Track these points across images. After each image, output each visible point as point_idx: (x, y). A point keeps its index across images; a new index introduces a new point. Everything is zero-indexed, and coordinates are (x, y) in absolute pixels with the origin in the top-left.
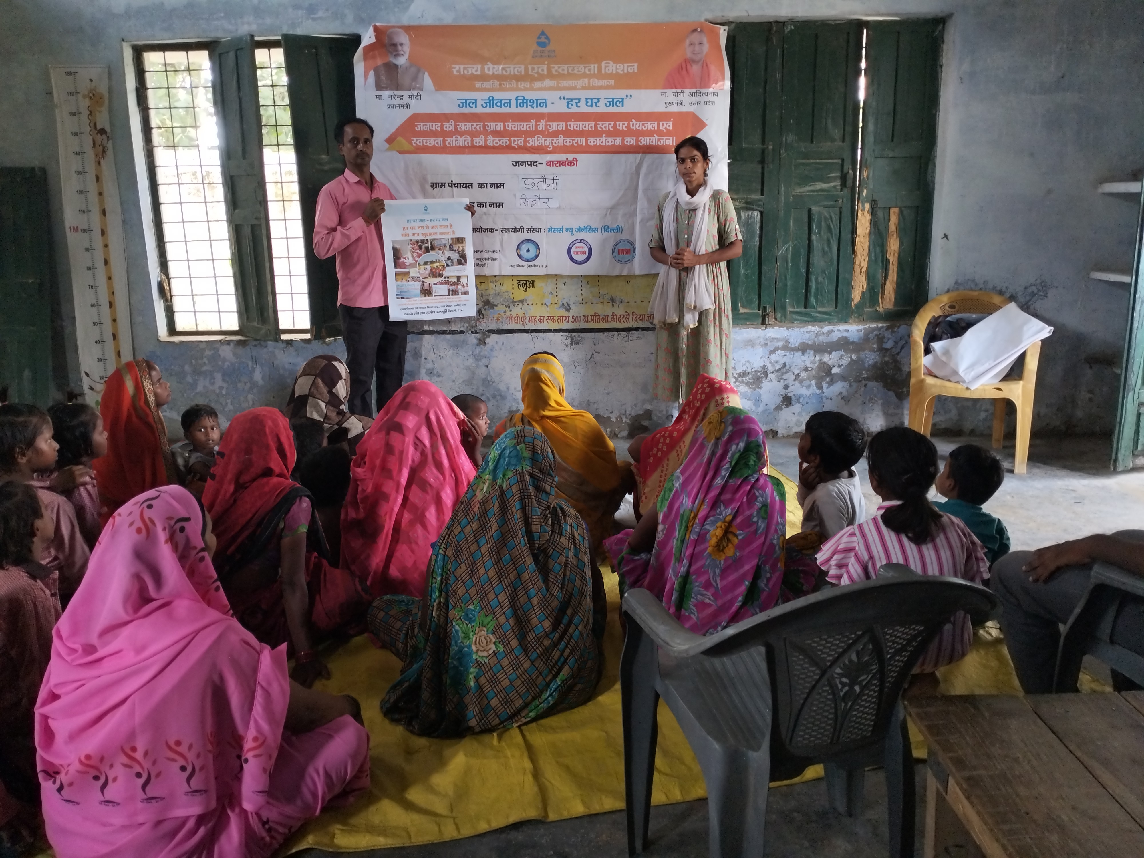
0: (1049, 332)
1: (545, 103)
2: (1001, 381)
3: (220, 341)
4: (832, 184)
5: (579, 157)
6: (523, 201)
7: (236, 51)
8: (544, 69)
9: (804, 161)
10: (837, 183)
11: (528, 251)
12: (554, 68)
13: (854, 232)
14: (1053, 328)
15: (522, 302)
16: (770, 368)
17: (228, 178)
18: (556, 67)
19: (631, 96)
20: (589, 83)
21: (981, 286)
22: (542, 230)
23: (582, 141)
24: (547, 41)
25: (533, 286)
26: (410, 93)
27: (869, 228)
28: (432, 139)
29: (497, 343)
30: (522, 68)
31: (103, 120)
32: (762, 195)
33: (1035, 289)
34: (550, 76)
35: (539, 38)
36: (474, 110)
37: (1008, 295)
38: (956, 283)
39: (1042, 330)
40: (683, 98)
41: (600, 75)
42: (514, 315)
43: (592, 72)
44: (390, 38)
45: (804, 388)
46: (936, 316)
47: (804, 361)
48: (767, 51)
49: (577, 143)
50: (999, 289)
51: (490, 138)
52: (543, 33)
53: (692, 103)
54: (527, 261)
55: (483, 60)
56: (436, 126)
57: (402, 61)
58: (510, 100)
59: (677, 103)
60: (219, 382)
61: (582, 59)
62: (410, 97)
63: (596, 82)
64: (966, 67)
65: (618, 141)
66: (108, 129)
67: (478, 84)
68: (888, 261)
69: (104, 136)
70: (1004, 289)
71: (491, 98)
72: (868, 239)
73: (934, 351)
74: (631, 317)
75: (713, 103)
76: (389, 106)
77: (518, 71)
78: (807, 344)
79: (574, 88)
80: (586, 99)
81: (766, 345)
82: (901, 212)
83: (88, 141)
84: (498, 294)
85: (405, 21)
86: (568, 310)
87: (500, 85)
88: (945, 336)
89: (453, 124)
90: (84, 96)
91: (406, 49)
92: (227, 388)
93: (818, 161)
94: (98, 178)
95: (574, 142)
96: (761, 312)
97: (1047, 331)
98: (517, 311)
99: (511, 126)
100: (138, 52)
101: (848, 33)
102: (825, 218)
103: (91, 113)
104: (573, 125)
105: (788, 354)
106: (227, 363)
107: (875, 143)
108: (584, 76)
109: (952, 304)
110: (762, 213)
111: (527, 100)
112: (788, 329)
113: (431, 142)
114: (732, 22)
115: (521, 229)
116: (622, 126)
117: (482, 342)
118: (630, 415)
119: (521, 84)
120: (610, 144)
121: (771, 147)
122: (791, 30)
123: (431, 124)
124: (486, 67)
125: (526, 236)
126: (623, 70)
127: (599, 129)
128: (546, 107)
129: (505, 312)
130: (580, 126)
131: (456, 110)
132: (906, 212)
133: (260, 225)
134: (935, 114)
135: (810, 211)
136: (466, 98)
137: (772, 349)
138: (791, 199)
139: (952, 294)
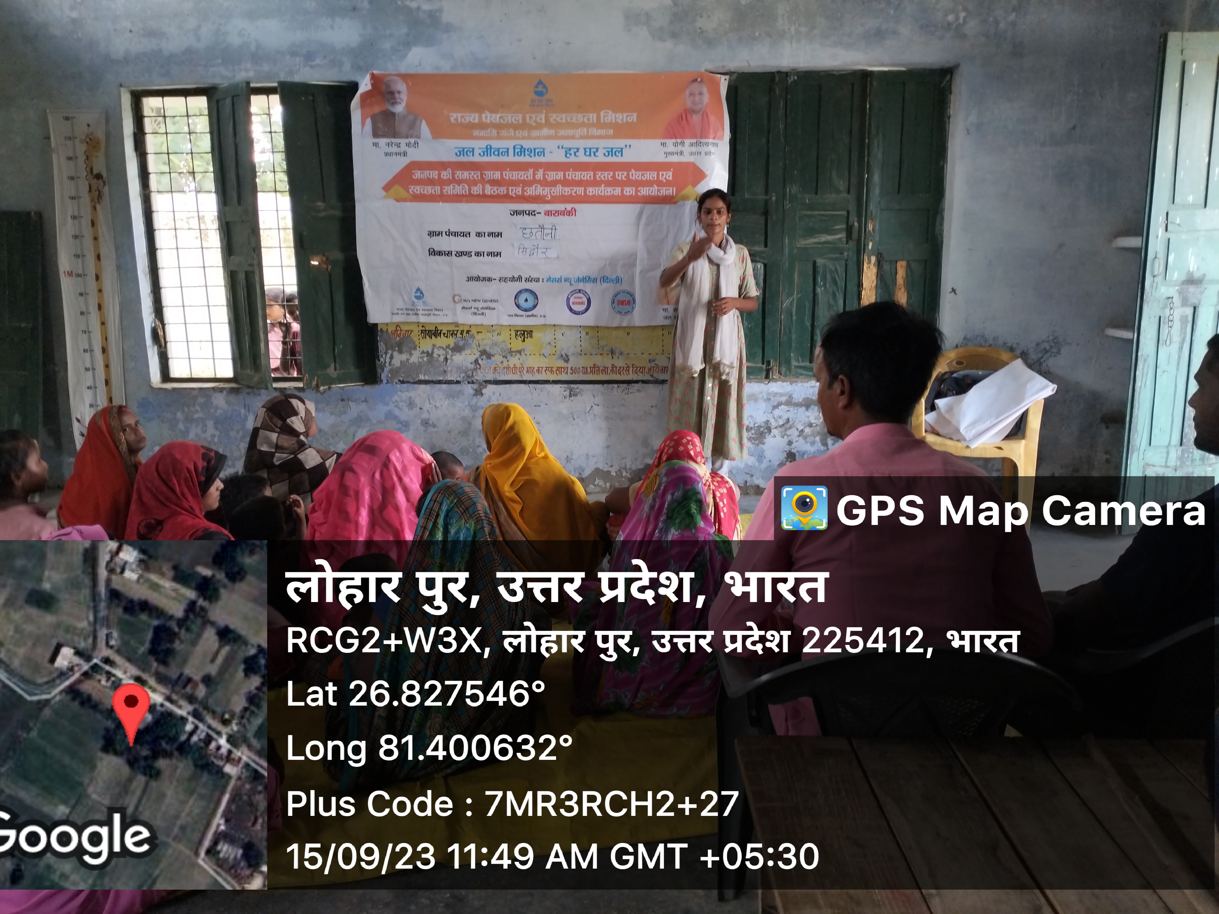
0: (1053, 390)
1: (543, 152)
2: (1004, 439)
3: (213, 388)
4: (838, 236)
5: (578, 207)
6: (521, 250)
7: (233, 98)
8: (541, 118)
9: (808, 213)
10: (843, 235)
11: (526, 300)
12: (552, 116)
13: (860, 285)
14: (1056, 386)
15: (520, 352)
16: (773, 424)
17: (224, 224)
18: (554, 116)
19: (630, 146)
20: (588, 132)
21: (991, 342)
22: (541, 280)
23: (580, 190)
24: (544, 90)
25: (531, 337)
26: (407, 141)
27: (875, 282)
28: (430, 188)
29: (494, 393)
30: (520, 117)
31: (100, 166)
32: (766, 246)
33: (1046, 346)
34: (548, 124)
35: (536, 87)
36: (471, 159)
37: (1018, 352)
38: (965, 338)
39: (1045, 387)
40: (683, 149)
41: (599, 125)
42: (512, 366)
43: (591, 121)
44: (388, 86)
45: (809, 444)
46: (943, 372)
47: (808, 417)
48: (770, 101)
49: (576, 192)
50: (1009, 345)
51: (488, 187)
52: (540, 82)
53: (692, 154)
54: (526, 310)
55: (480, 109)
56: (434, 174)
57: (399, 109)
58: (508, 149)
59: (677, 153)
60: (211, 429)
61: (580, 108)
62: (408, 145)
63: (595, 131)
64: (973, 118)
65: (618, 191)
66: (104, 174)
67: (476, 133)
69: (100, 181)
70: (1014, 346)
71: (489, 147)
72: (874, 292)
73: (938, 407)
74: (631, 369)
75: (713, 153)
76: (387, 154)
77: (515, 120)
78: (811, 399)
79: (573, 137)
80: (585, 149)
81: (769, 399)
82: (909, 266)
83: (84, 186)
84: (495, 344)
85: (403, 70)
86: (567, 360)
87: (498, 133)
88: (950, 393)
89: (451, 172)
90: (82, 141)
91: (404, 97)
92: (219, 436)
93: (822, 212)
94: (93, 224)
95: (573, 192)
96: (764, 366)
97: (1050, 389)
98: (514, 361)
99: (509, 175)
100: (137, 97)
101: (853, 85)
102: (831, 271)
103: (87, 158)
104: (572, 175)
105: (791, 409)
106: (219, 411)
107: (881, 194)
108: (583, 125)
109: (960, 360)
110: (764, 266)
111: (525, 149)
112: (791, 384)
113: (429, 190)
114: (734, 73)
115: (520, 278)
116: (621, 176)
117: (478, 393)
118: (630, 469)
119: (519, 133)
120: (609, 194)
121: (774, 198)
122: (794, 80)
123: (428, 172)
124: (483, 116)
125: (523, 285)
126: (623, 120)
127: (598, 178)
128: (544, 156)
129: (502, 362)
130: (578, 175)
131: (453, 159)
132: (914, 266)
133: (253, 272)
134: (943, 167)
135: (814, 263)
136: (464, 146)
137: (775, 404)
138: (795, 251)
139: (960, 350)
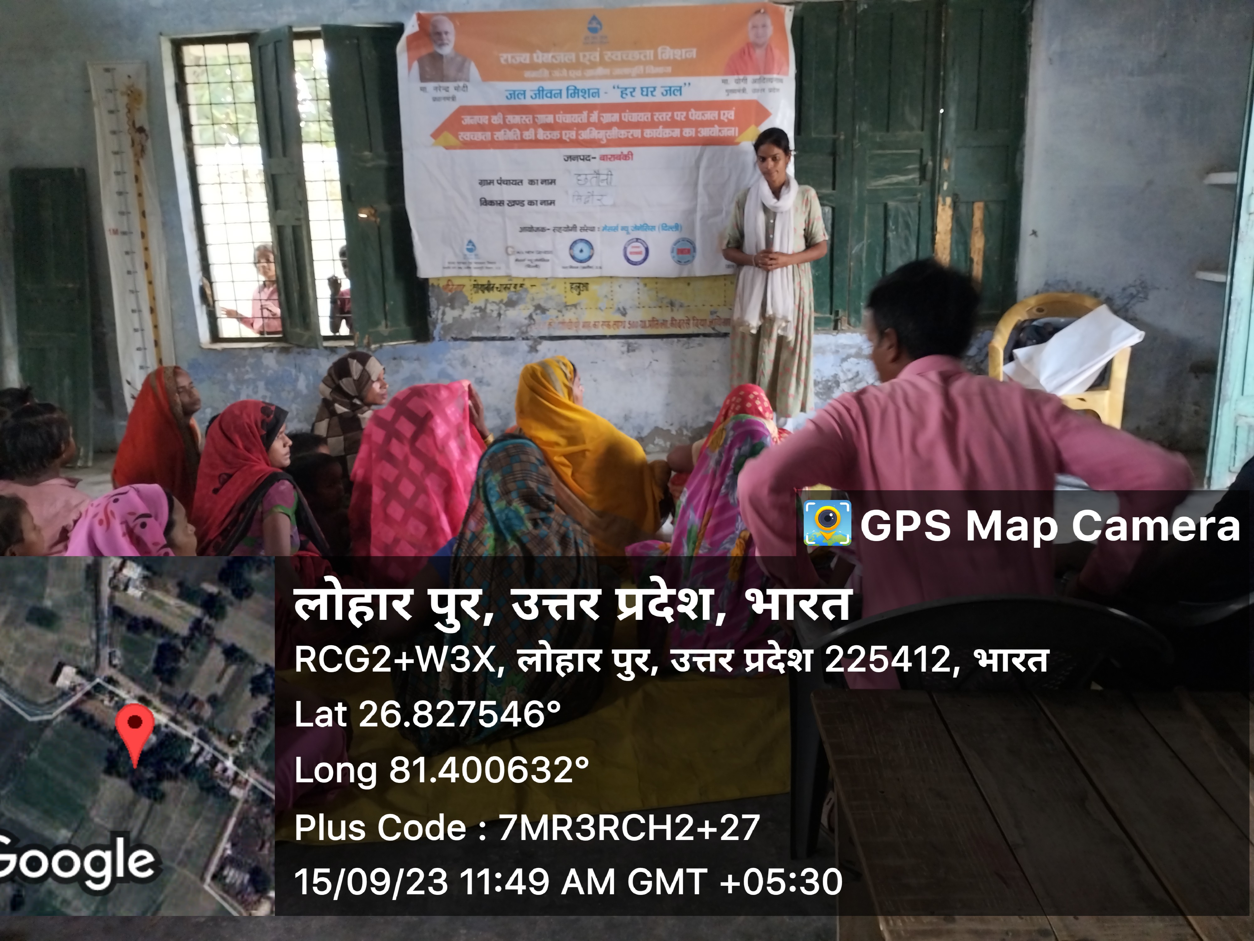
0: (1140, 337)
1: (598, 93)
2: (1087, 390)
3: (263, 348)
4: (911, 177)
5: (635, 150)
6: (576, 198)
7: (275, 43)
8: (596, 56)
9: (880, 152)
10: (916, 176)
11: (581, 251)
12: (607, 54)
13: (934, 228)
14: (1143, 333)
15: (575, 306)
16: (842, 377)
17: (270, 177)
18: (609, 53)
19: (689, 84)
20: (645, 70)
21: (1074, 287)
22: (596, 229)
23: (637, 133)
24: (598, 26)
25: (587, 290)
26: (456, 84)
27: (950, 225)
28: (480, 134)
30: (573, 56)
31: (142, 119)
32: (834, 189)
33: (1133, 291)
34: (603, 63)
35: (590, 23)
36: (522, 102)
37: (1103, 297)
38: (1047, 284)
39: (1132, 334)
40: (745, 86)
41: (657, 62)
42: (567, 320)
43: (648, 58)
44: (435, 27)
46: (1022, 320)
48: (838, 32)
49: (632, 135)
50: (1093, 290)
51: (541, 132)
52: (594, 18)
53: (755, 91)
54: (581, 261)
55: (530, 48)
56: (484, 119)
57: (447, 50)
58: (561, 90)
59: (739, 91)
60: (262, 391)
61: (637, 45)
62: (457, 89)
63: (652, 69)
64: (1056, 46)
65: (676, 133)
66: (147, 127)
67: (527, 74)
68: (972, 260)
69: (143, 135)
70: (1099, 291)
71: (541, 89)
72: (949, 236)
73: (1017, 358)
74: (691, 322)
75: (778, 90)
76: (435, 99)
77: (568, 59)
79: (628, 76)
80: (642, 88)
81: (837, 352)
82: (986, 207)
83: (126, 141)
84: (550, 298)
85: (450, 8)
86: (624, 314)
87: (550, 74)
88: (1029, 342)
89: (501, 116)
90: (123, 94)
91: (451, 38)
93: (894, 151)
94: (137, 179)
95: (629, 135)
96: (832, 317)
97: (1137, 336)
98: (570, 315)
99: (563, 118)
100: (178, 45)
101: (927, 12)
102: (903, 214)
103: (129, 111)
104: (628, 117)
105: (860, 362)
106: (270, 372)
107: (957, 131)
108: (639, 62)
109: (1040, 307)
110: (833, 209)
111: (578, 90)
113: (479, 136)
114: (799, 2)
115: (574, 228)
116: (680, 116)
117: (533, 349)
118: (691, 427)
119: (572, 73)
120: (667, 136)
121: (842, 137)
122: (864, 9)
123: (478, 117)
124: (535, 55)
125: (578, 235)
126: (681, 56)
127: (656, 120)
128: (599, 97)
129: (557, 317)
130: (635, 117)
131: (504, 102)
132: (992, 207)
133: (300, 226)
134: (1024, 99)
135: (886, 206)
136: (514, 89)
137: (844, 356)
138: (865, 193)
139: (1041, 297)
